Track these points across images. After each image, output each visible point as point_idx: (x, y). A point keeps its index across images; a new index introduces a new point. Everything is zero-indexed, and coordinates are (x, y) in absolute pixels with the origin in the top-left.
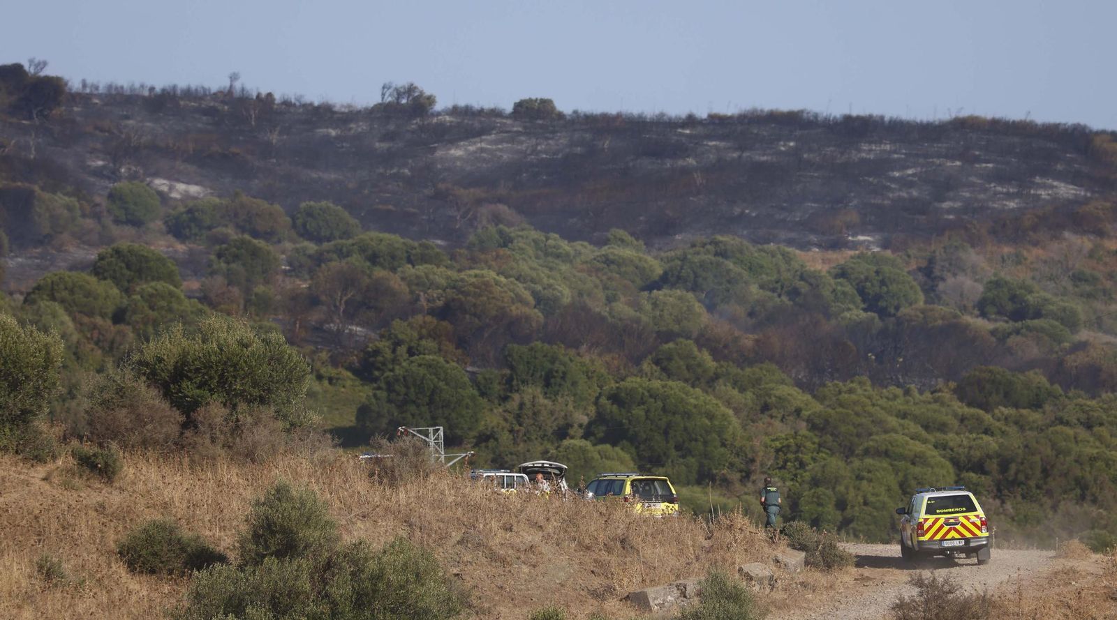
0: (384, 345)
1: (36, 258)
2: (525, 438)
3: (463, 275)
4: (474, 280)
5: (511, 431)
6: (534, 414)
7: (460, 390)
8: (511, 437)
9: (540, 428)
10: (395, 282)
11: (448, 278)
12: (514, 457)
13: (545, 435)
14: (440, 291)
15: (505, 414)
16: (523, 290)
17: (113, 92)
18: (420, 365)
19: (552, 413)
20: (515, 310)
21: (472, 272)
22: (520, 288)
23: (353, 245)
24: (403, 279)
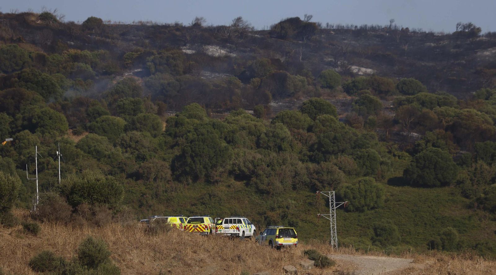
0: (422, 142)
1: (287, 103)
2: (477, 183)
3: (461, 111)
4: (466, 113)
5: (471, 180)
6: (481, 172)
7: (448, 162)
8: (471, 182)
9: (484, 179)
10: (432, 114)
11: (455, 112)
12: (471, 191)
13: (486, 182)
14: (451, 118)
15: (469, 173)
16: (488, 118)
17: (340, 28)
18: (430, 152)
19: (489, 172)
20: (484, 126)
21: (466, 110)
22: (487, 117)
23: (414, 98)
24: (435, 112)
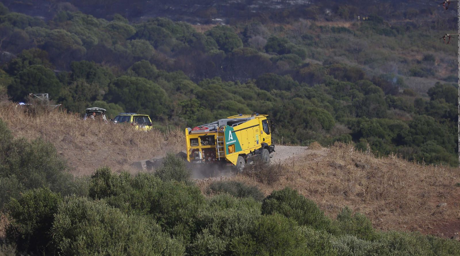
0: (19, 60)
2: (79, 100)
3: (52, 31)
4: (57, 33)
5: (73, 97)
6: (82, 90)
7: (52, 79)
8: (73, 99)
9: (85, 96)
10: (24, 33)
11: (46, 32)
12: (74, 107)
14: (43, 38)
15: (70, 90)
18: (34, 69)
19: (90, 90)
20: (75, 47)
21: (56, 30)
22: (77, 37)
23: (5, 17)
24: (27, 32)
